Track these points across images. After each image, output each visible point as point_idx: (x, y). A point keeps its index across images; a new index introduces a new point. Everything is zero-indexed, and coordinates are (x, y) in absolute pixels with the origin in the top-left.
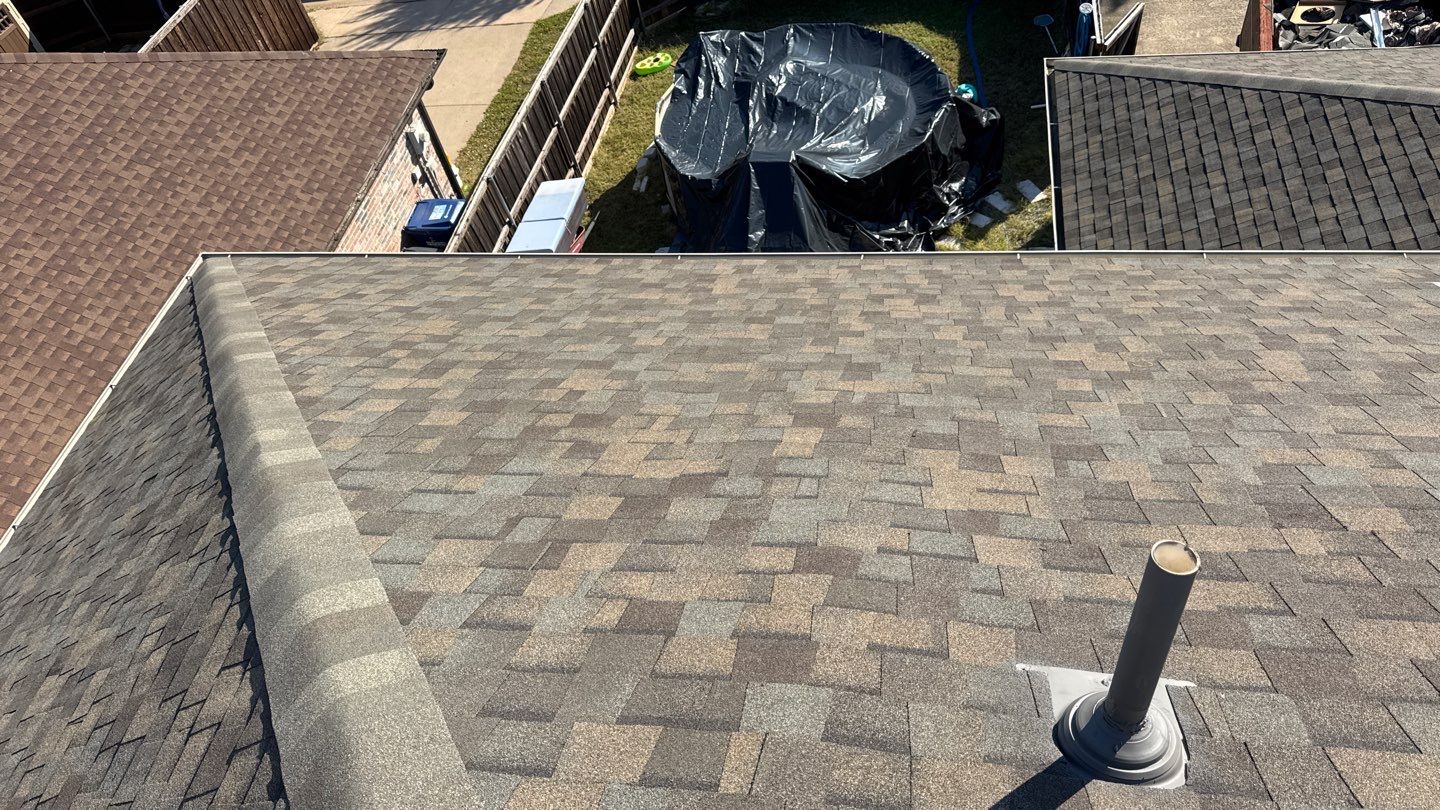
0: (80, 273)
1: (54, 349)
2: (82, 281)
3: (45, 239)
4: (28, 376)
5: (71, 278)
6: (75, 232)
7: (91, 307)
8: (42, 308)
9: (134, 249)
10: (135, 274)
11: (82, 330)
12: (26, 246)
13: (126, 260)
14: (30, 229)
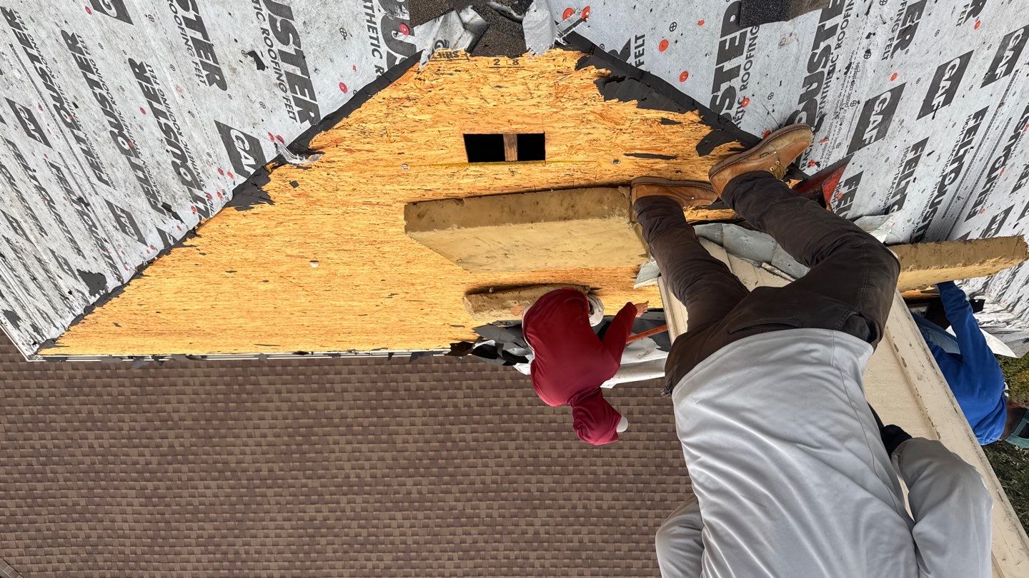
0: (91, 412)
1: (149, 396)
2: (95, 408)
3: (79, 441)
4: (173, 398)
5: (97, 415)
6: (64, 430)
7: (110, 394)
8: (126, 417)
9: (54, 395)
10: (70, 385)
11: (127, 391)
12: (91, 446)
13: (63, 395)
14: (78, 452)
